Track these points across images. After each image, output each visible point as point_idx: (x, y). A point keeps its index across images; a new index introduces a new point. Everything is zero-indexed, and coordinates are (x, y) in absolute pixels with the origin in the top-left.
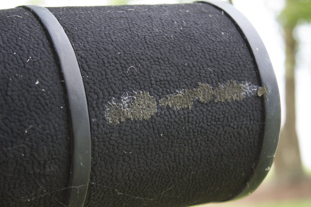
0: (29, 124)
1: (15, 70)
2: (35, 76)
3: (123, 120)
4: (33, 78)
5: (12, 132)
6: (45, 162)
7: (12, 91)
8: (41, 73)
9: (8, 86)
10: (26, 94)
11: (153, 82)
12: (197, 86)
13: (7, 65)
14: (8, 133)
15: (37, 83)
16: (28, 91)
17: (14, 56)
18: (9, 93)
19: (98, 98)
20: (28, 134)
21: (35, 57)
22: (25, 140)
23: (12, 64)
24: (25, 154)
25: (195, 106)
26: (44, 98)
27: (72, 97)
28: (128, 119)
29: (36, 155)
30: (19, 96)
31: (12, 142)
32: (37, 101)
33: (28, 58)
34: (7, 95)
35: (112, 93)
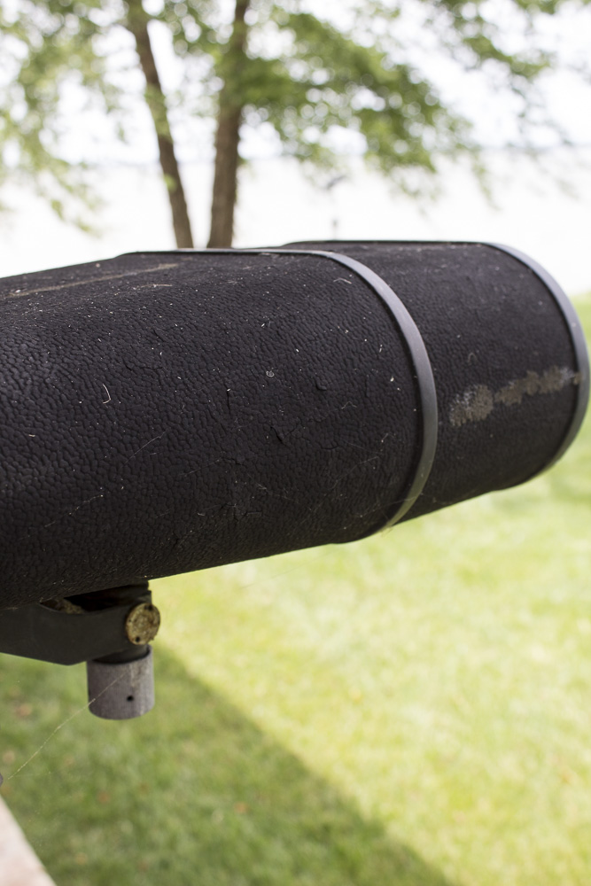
0: (386, 432)
1: (370, 364)
2: (389, 371)
3: (464, 421)
4: (388, 374)
5: (370, 443)
6: (391, 474)
7: (371, 391)
8: (394, 366)
9: (366, 386)
10: (383, 395)
11: (490, 373)
12: (525, 375)
13: (362, 357)
14: (366, 444)
15: (392, 380)
16: (384, 391)
17: (366, 343)
18: (368, 394)
19: (445, 396)
20: (383, 444)
21: (385, 345)
22: (379, 451)
23: (366, 355)
24: (376, 467)
25: (523, 400)
26: (399, 399)
27: (425, 397)
28: (468, 420)
29: (385, 467)
30: (376, 398)
31: (368, 454)
32: (393, 403)
33: (379, 348)
34: (366, 396)
35: (456, 390)
